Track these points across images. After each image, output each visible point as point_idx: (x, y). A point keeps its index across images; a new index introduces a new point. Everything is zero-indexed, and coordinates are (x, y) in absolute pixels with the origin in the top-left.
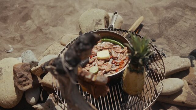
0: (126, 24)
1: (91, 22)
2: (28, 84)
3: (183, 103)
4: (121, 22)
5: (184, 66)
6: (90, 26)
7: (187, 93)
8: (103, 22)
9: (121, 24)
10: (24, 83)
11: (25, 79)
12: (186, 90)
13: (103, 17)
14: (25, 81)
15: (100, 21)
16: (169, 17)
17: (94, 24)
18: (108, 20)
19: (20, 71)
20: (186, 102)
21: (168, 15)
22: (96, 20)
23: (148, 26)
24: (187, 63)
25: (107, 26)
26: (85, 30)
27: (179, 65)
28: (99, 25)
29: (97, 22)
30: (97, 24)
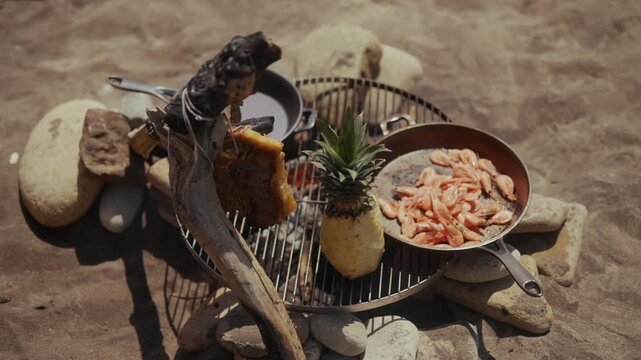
2: (113, 162)
3: (504, 311)
4: (416, 79)
5: (539, 220)
8: (358, 61)
9: (414, 82)
10: (101, 155)
11: (107, 147)
14: (107, 151)
16: (555, 96)
18: (375, 60)
19: (99, 121)
20: (511, 312)
21: (555, 91)
22: (342, 53)
23: (489, 106)
24: (552, 213)
29: (343, 57)
30: (341, 63)
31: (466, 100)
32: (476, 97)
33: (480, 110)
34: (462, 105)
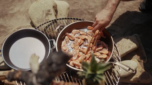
0: (73, 10)
1: (41, 13)
4: (69, 9)
6: (41, 17)
7: (140, 72)
8: (52, 12)
9: (68, 10)
12: (139, 70)
13: (52, 7)
15: (49, 11)
17: (45, 15)
18: (56, 8)
22: (46, 10)
23: (92, 9)
25: (56, 15)
26: (36, 22)
27: (129, 47)
28: (49, 16)
29: (47, 12)
30: (47, 14)
31: (85, 9)
32: (88, 8)
33: (91, 11)
34: (85, 12)
